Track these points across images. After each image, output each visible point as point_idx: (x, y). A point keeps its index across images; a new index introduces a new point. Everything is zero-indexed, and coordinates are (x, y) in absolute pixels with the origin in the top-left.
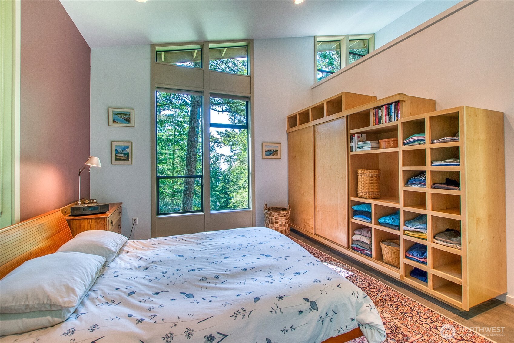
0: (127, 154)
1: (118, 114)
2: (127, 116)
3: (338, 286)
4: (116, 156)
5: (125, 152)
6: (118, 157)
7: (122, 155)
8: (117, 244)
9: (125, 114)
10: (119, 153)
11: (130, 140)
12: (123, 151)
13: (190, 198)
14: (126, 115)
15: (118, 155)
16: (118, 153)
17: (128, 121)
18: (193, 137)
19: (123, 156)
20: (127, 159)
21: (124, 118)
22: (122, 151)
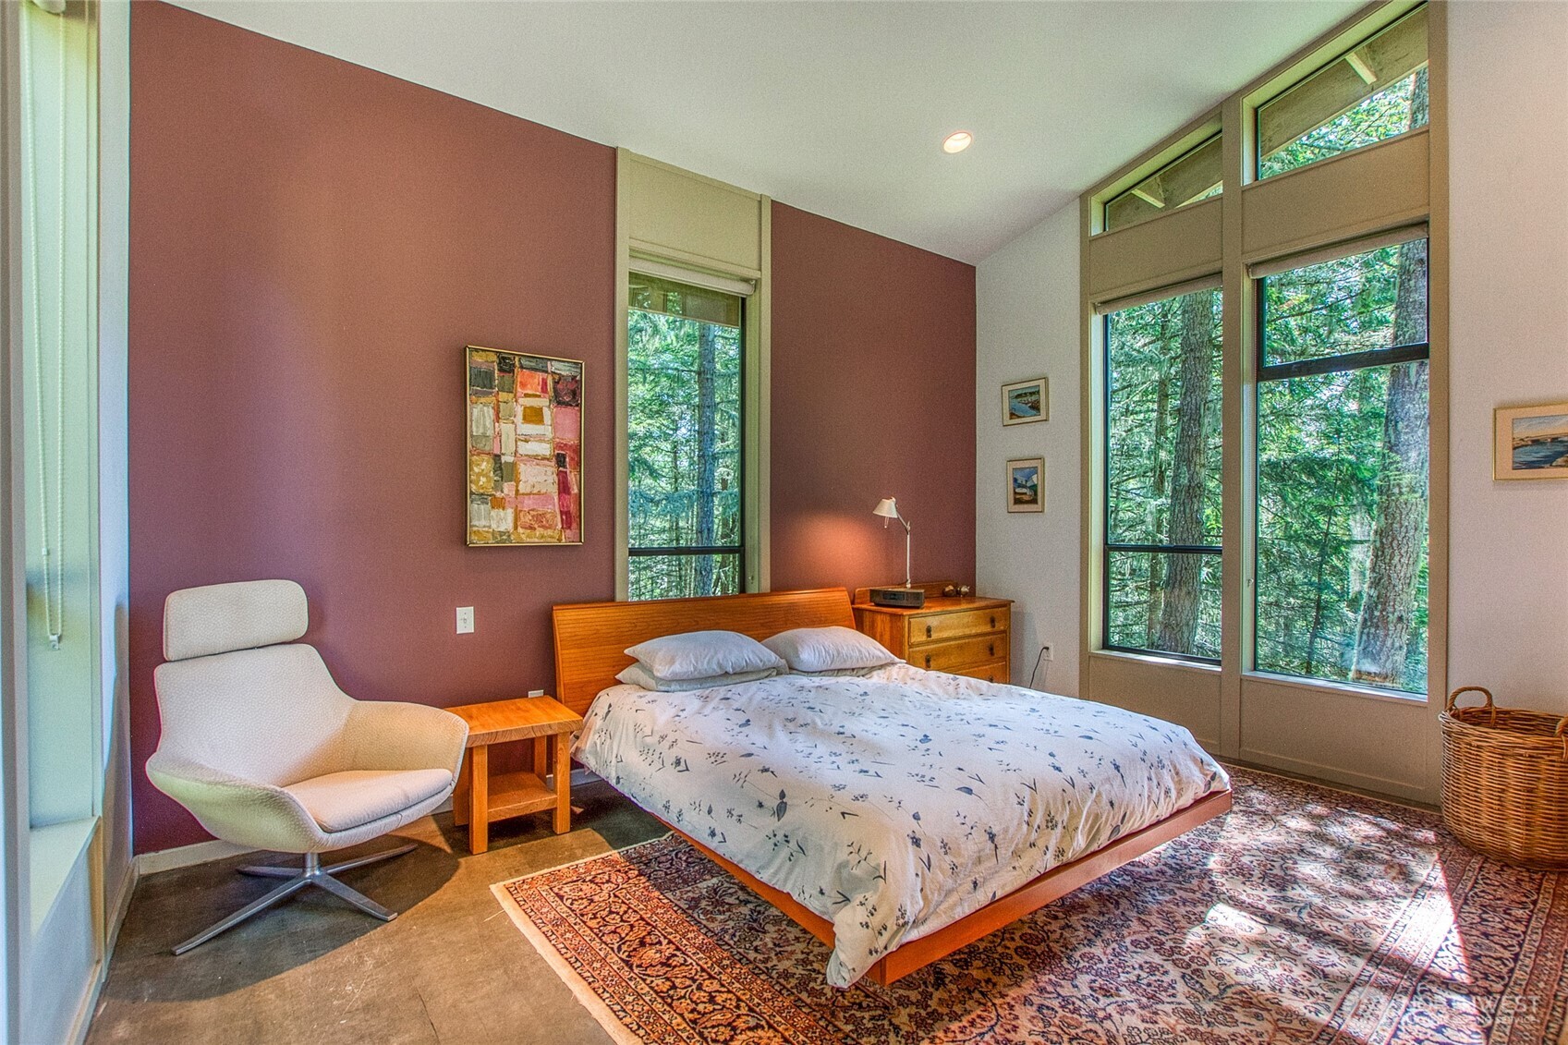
0: (1034, 488)
1: (1019, 396)
2: (1034, 398)
3: (843, 814)
4: (1015, 493)
5: (1029, 484)
6: (1018, 497)
7: (1024, 490)
8: (839, 654)
9: (1030, 393)
10: (1021, 486)
11: (1041, 453)
12: (1026, 481)
13: (1386, 635)
14: (1032, 394)
15: (1018, 490)
16: (1019, 487)
17: (1035, 407)
18: (1403, 406)
19: (1026, 494)
20: (1034, 501)
21: (1029, 403)
22: (1024, 483)
